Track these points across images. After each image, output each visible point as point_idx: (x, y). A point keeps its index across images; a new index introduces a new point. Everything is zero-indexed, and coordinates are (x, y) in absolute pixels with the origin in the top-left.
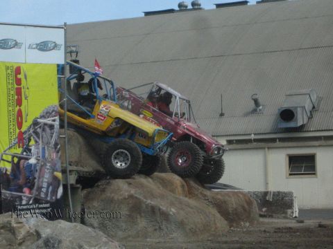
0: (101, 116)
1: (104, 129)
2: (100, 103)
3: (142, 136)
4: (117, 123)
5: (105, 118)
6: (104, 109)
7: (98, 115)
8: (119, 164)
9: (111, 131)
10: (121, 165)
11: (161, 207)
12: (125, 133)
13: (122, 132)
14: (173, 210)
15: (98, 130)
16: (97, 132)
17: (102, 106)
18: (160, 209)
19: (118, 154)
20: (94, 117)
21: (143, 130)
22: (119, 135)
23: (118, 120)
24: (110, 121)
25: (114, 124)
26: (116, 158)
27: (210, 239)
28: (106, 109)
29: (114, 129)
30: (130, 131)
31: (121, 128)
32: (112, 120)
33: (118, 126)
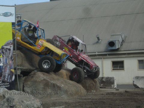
0: (39, 46)
2: (39, 40)
4: (46, 49)
5: (41, 46)
6: (41, 42)
7: (38, 45)
8: (45, 67)
10: (47, 67)
11: (57, 84)
12: (49, 54)
13: (47, 53)
14: (62, 85)
15: (37, 51)
16: (36, 52)
17: (40, 41)
18: (57, 85)
19: (45, 62)
20: (36, 46)
22: (46, 54)
23: (46, 48)
24: (43, 48)
25: (45, 49)
26: (44, 64)
27: (79, 98)
29: (44, 51)
30: (51, 53)
31: (47, 51)
32: (44, 48)
33: (46, 50)
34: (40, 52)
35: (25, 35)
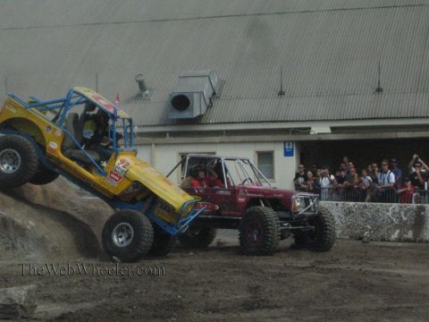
0: (116, 175)
1: (117, 193)
2: (116, 158)
4: (135, 187)
5: (120, 178)
6: (121, 166)
7: (111, 172)
11: (15, 219)
14: (31, 222)
15: (108, 192)
17: (118, 161)
18: (13, 222)
23: (137, 184)
24: (126, 184)
28: (124, 167)
32: (129, 183)
33: (136, 190)
35: (73, 138)
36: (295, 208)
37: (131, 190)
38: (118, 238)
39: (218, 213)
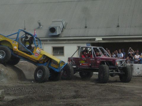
0: (37, 54)
1: (38, 59)
2: (36, 49)
3: (54, 63)
5: (38, 55)
7: (35, 53)
9: (41, 61)
17: (37, 49)
20: (33, 54)
21: (55, 61)
23: (44, 56)
24: (41, 56)
28: (39, 51)
29: (43, 60)
31: (45, 60)
33: (44, 58)
34: (38, 60)
36: (117, 65)
37: (42, 58)
38: (39, 75)
39: (90, 67)
